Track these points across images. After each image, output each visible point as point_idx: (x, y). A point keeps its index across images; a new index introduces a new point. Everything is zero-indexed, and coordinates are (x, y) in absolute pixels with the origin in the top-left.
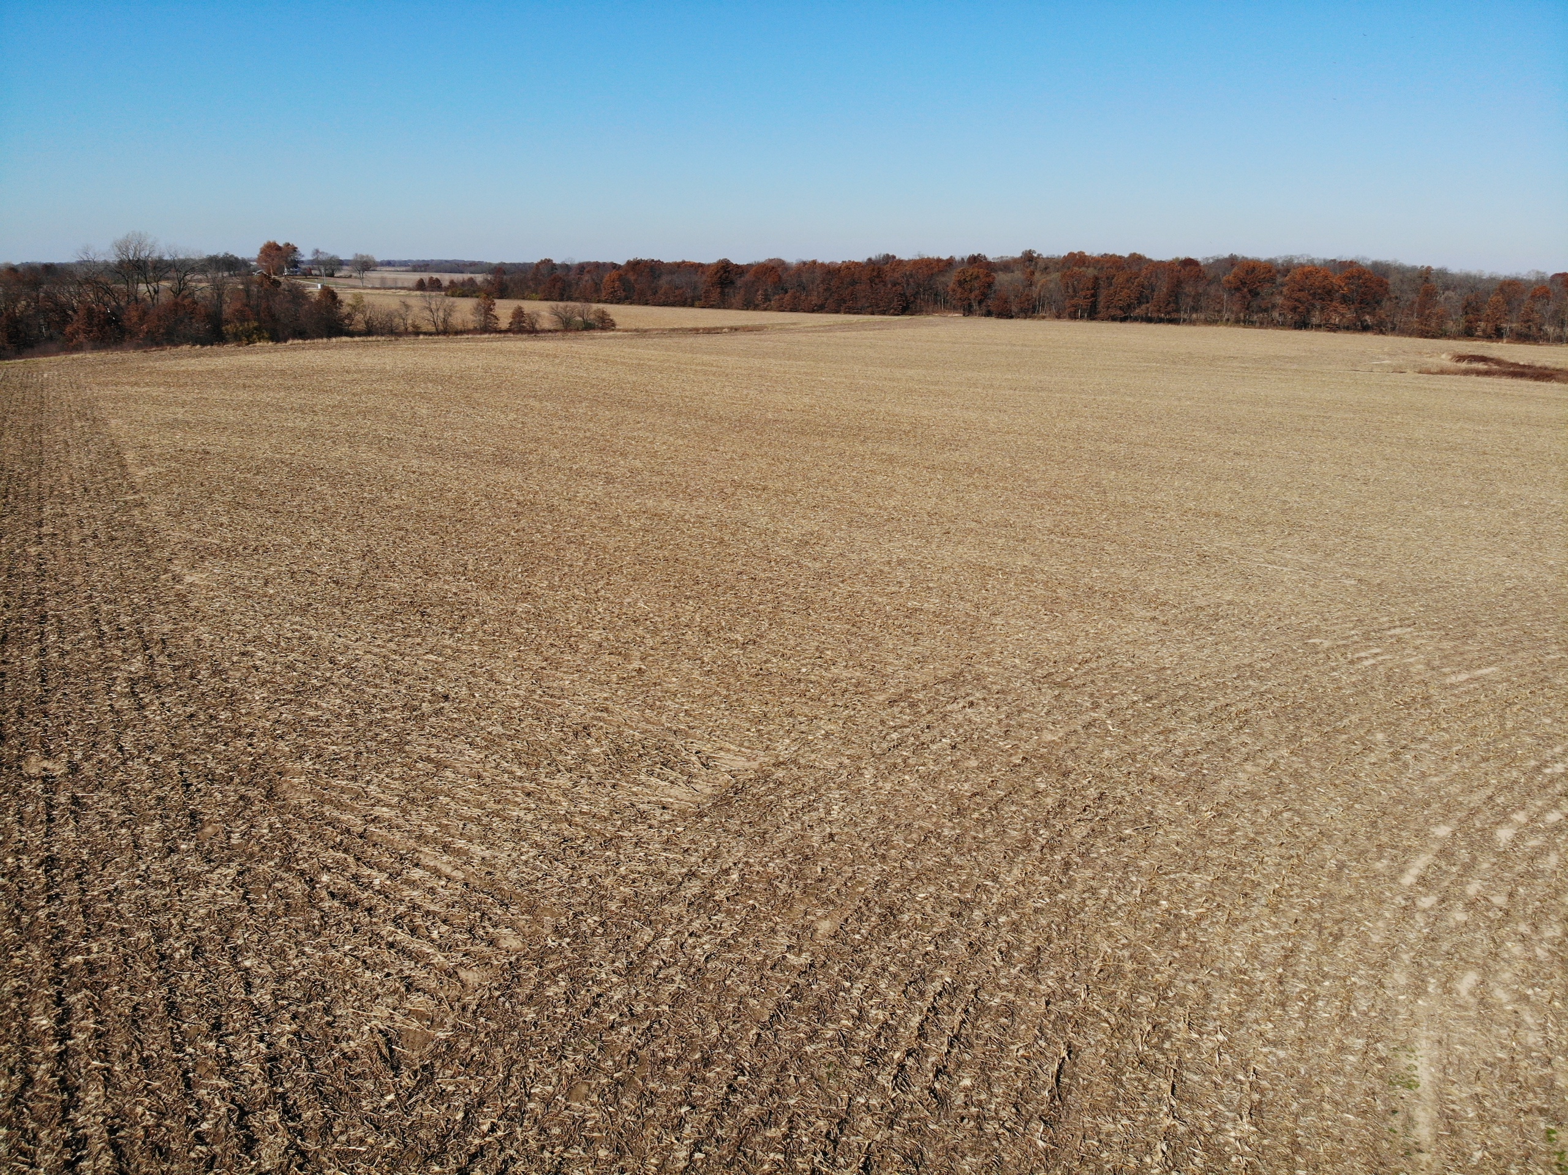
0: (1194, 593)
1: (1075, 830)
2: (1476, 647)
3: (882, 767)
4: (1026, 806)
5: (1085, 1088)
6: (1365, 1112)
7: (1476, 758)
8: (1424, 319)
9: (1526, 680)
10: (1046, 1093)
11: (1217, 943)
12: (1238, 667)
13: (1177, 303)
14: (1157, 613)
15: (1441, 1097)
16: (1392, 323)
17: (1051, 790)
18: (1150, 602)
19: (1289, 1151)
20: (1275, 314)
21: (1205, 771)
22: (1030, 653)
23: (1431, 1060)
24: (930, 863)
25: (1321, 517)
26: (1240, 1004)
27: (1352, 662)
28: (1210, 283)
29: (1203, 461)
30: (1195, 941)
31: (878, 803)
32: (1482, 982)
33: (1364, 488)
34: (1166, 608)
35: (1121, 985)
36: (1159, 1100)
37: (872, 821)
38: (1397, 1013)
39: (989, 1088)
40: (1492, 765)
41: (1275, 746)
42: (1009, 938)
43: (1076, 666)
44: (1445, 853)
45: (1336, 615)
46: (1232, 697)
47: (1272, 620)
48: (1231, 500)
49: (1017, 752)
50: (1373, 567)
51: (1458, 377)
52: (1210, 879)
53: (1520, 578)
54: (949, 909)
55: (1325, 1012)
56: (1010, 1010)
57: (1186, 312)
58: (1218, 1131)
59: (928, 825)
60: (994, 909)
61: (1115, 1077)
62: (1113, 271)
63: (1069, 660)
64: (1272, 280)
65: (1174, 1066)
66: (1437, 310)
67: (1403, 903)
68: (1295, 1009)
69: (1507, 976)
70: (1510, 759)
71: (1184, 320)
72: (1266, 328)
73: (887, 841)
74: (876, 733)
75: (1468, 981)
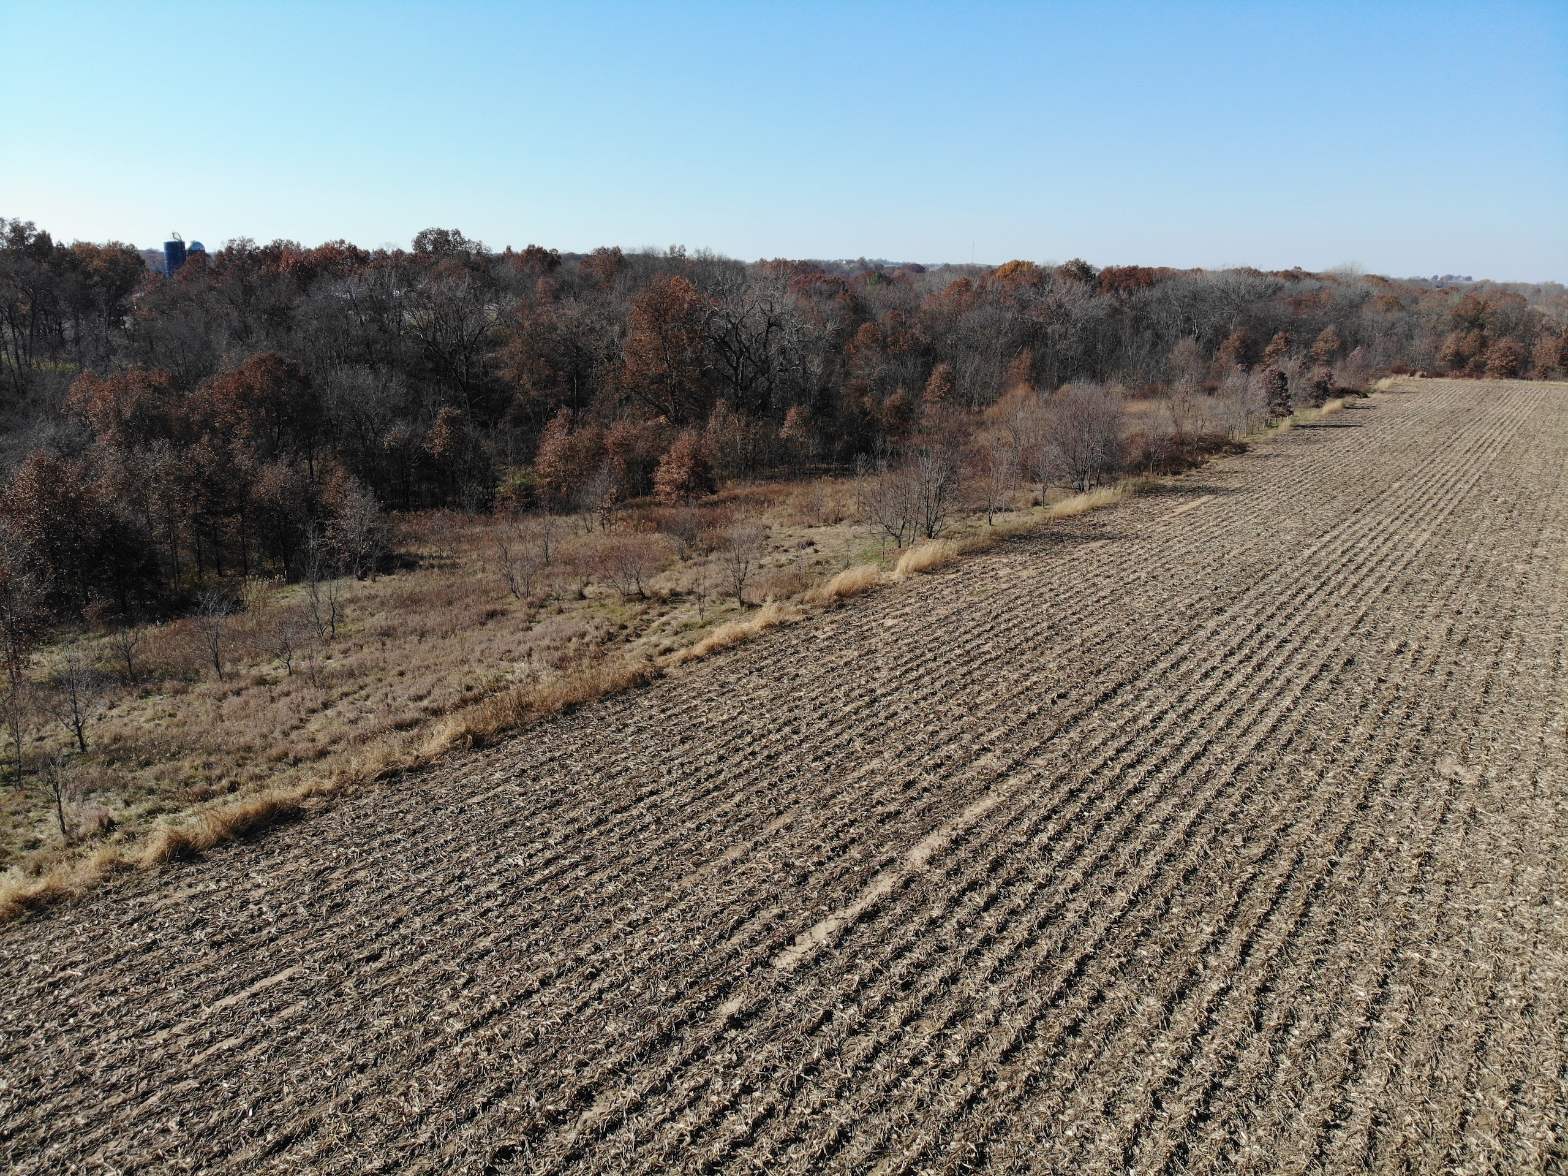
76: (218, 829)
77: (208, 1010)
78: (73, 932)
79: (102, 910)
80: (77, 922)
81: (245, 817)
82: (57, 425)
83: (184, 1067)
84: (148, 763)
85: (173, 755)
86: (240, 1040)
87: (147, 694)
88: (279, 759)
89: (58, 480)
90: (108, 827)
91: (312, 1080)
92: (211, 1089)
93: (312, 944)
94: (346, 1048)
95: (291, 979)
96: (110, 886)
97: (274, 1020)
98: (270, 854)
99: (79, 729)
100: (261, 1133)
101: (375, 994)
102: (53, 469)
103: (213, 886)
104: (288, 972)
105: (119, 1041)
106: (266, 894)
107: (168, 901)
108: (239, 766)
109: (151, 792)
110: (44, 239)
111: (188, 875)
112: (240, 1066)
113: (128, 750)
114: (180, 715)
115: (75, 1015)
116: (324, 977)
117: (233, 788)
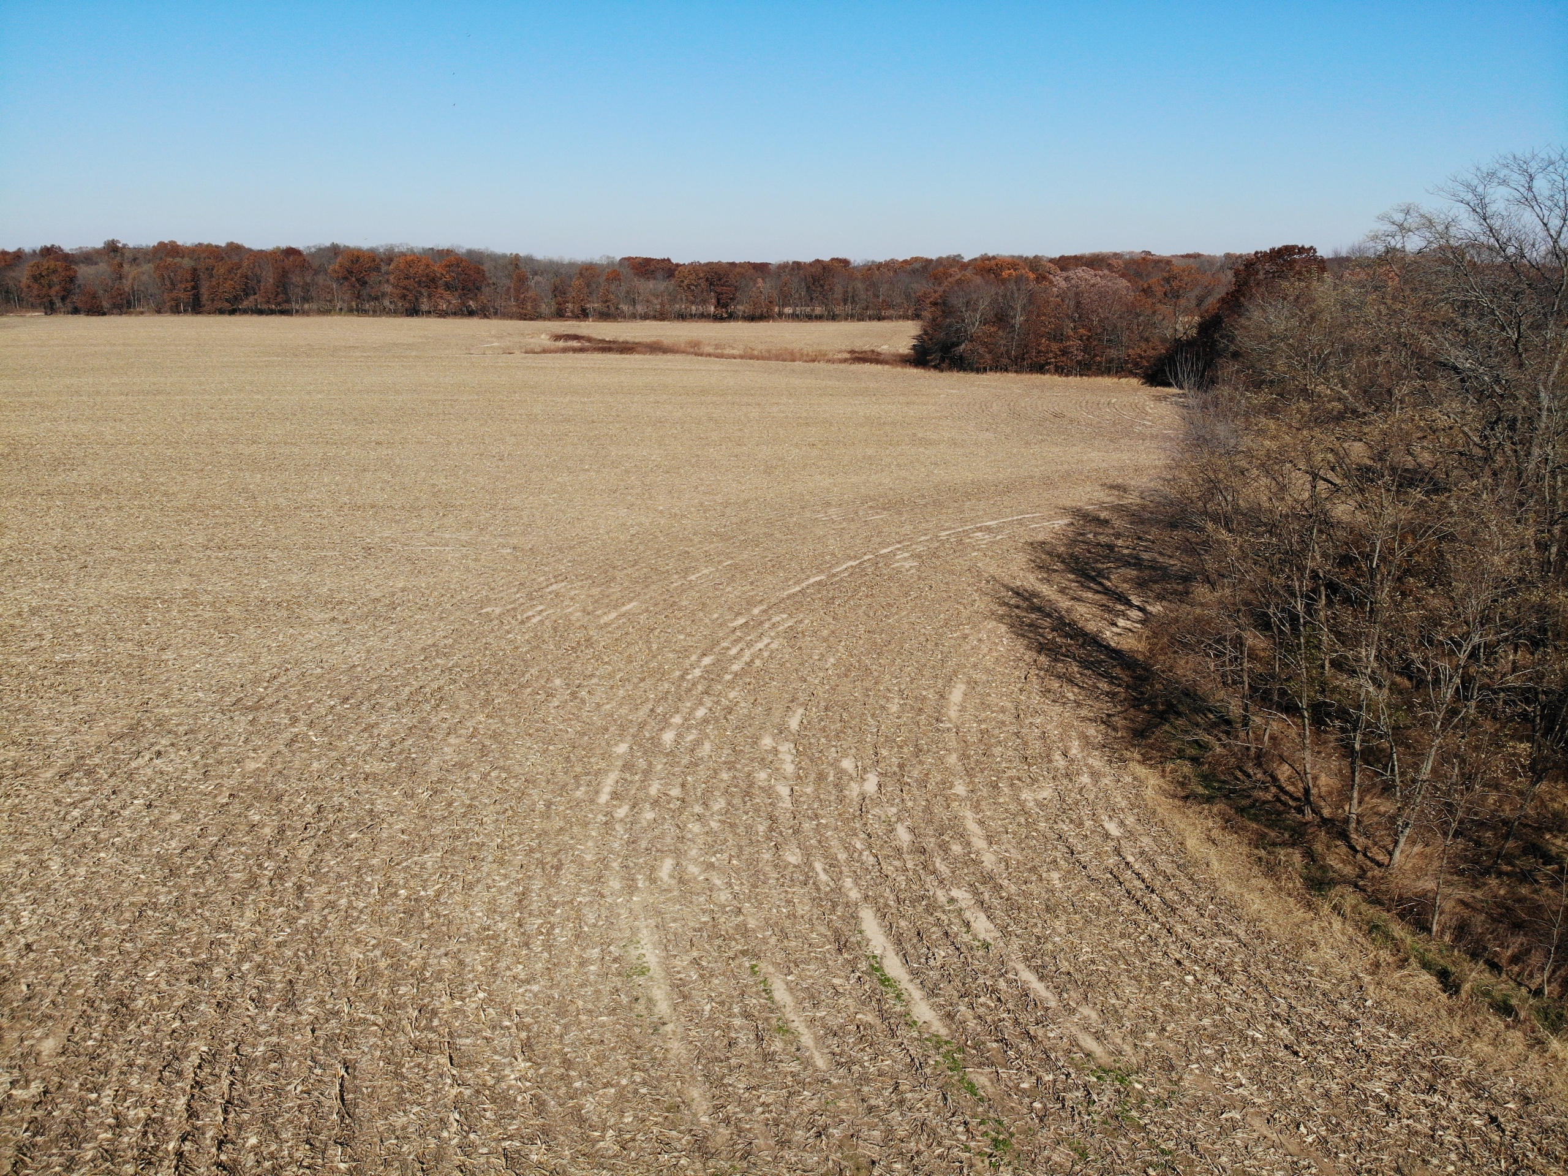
0: (368, 586)
1: (300, 852)
2: (618, 588)
3: (70, 851)
4: (243, 844)
5: (370, 1096)
6: (614, 1009)
7: (636, 680)
8: (521, 303)
9: (660, 607)
10: (335, 1116)
11: (459, 912)
12: (424, 649)
13: (286, 294)
14: (335, 613)
15: (668, 971)
16: (493, 307)
17: (266, 819)
18: (327, 603)
19: (563, 1070)
20: (386, 303)
21: (414, 756)
22: (213, 682)
23: (654, 944)
24: (152, 937)
25: (469, 495)
26: (491, 959)
27: (522, 622)
28: (316, 273)
29: (347, 454)
30: (439, 916)
31: (74, 894)
32: (677, 865)
33: (501, 464)
34: (344, 606)
35: (380, 985)
36: (441, 1076)
37: (73, 915)
38: (619, 915)
39: (277, 1137)
40: (649, 682)
41: (471, 714)
42: (258, 982)
43: (265, 684)
44: (628, 767)
45: (501, 583)
46: (424, 678)
47: (445, 598)
48: (382, 489)
49: (221, 792)
50: (523, 534)
51: (558, 355)
52: (439, 855)
53: (640, 524)
54: (186, 977)
55: (562, 936)
56: (278, 1054)
57: (297, 302)
58: (499, 1080)
59: (141, 898)
60: (235, 959)
61: (395, 1073)
62: (211, 261)
63: (256, 681)
64: (377, 269)
65: (447, 1039)
66: (530, 294)
67: (604, 819)
68: (537, 945)
69: (694, 853)
70: (661, 674)
71: (297, 311)
72: (380, 316)
73: (96, 931)
74: (53, 816)
75: (667, 865)
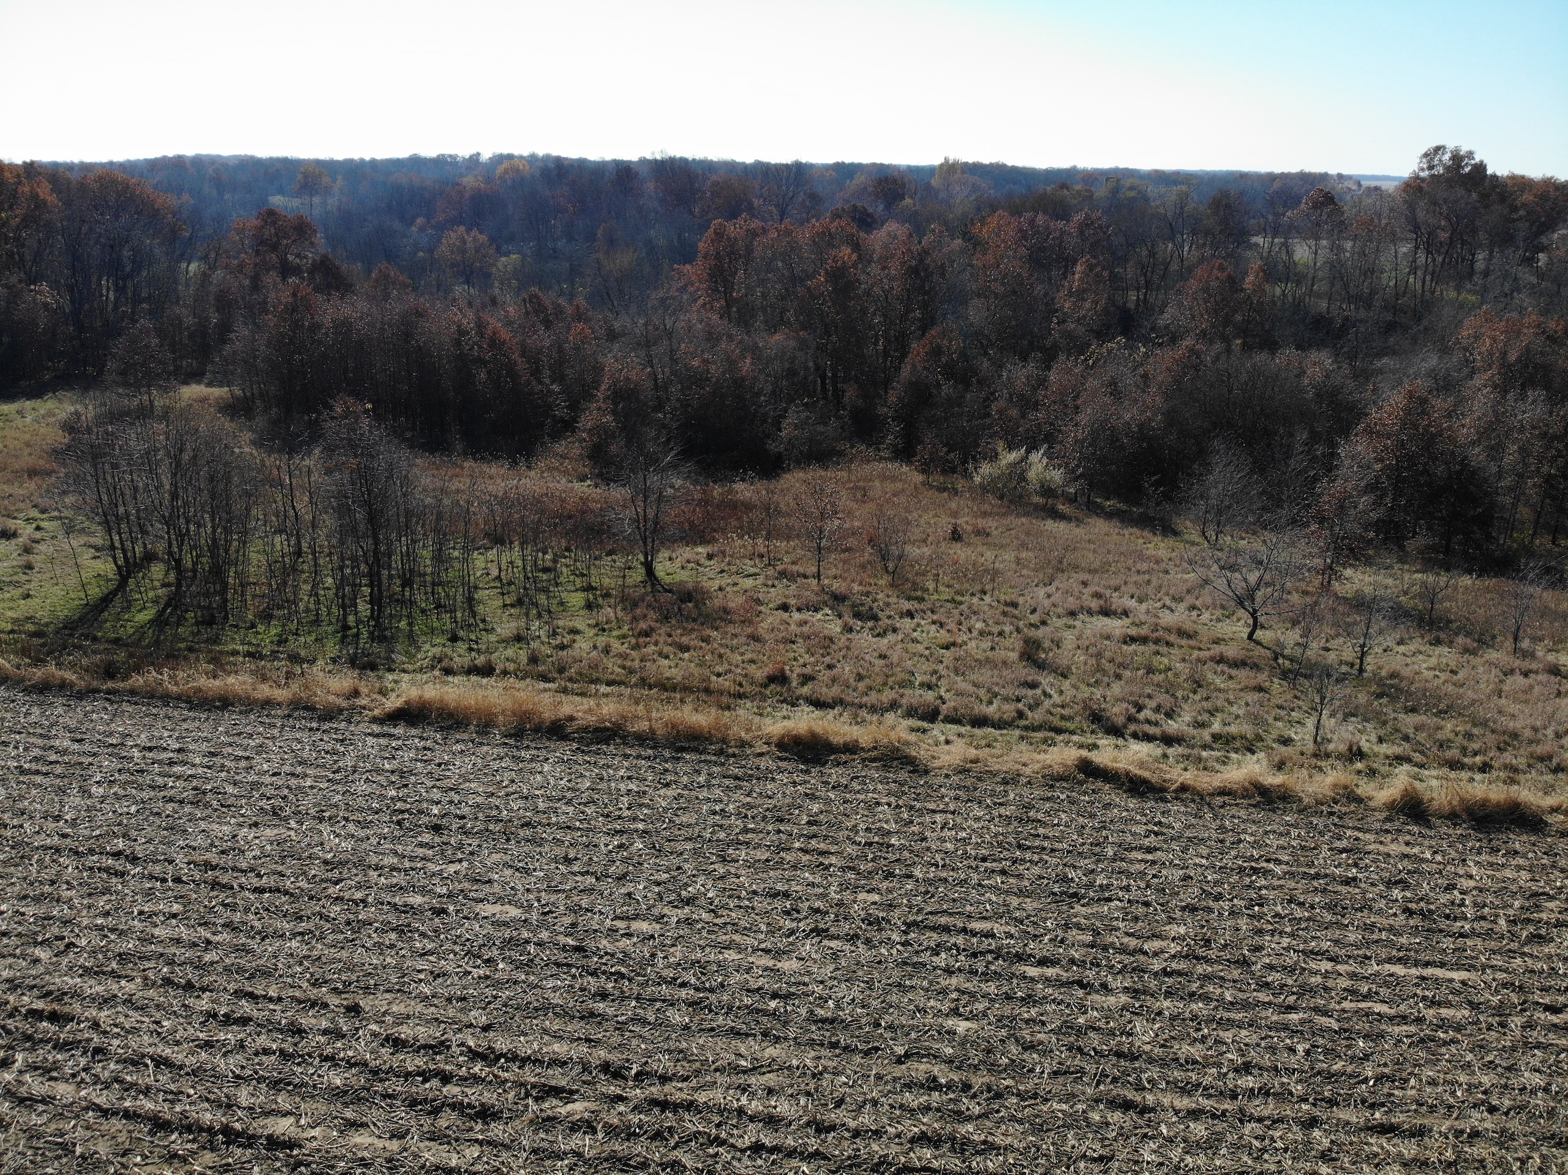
76: (1455, 803)
77: (1376, 968)
78: (1288, 833)
79: (1321, 827)
80: (1295, 826)
81: (1484, 803)
82: (1440, 358)
83: (1333, 1005)
84: (1413, 710)
85: (1440, 712)
86: (1392, 1012)
87: (1437, 642)
88: (1541, 759)
89: (1424, 412)
90: (1355, 754)
91: (1440, 1089)
92: (1348, 1039)
93: (1497, 961)
94: (1486, 1080)
95: (1463, 983)
96: (1336, 808)
97: (1431, 1012)
98: (1495, 851)
99: (1363, 654)
100: (1372, 1106)
101: (1539, 1045)
102: (1423, 401)
103: (1428, 855)
104: (1462, 975)
105: (1287, 949)
106: (1475, 888)
107: (1381, 848)
108: (1499, 749)
109: (1406, 738)
110: (1480, 168)
111: (1409, 833)
112: (1381, 1035)
113: (1399, 690)
114: (1461, 676)
115: (1261, 905)
116: (1495, 1000)
117: (1485, 768)
